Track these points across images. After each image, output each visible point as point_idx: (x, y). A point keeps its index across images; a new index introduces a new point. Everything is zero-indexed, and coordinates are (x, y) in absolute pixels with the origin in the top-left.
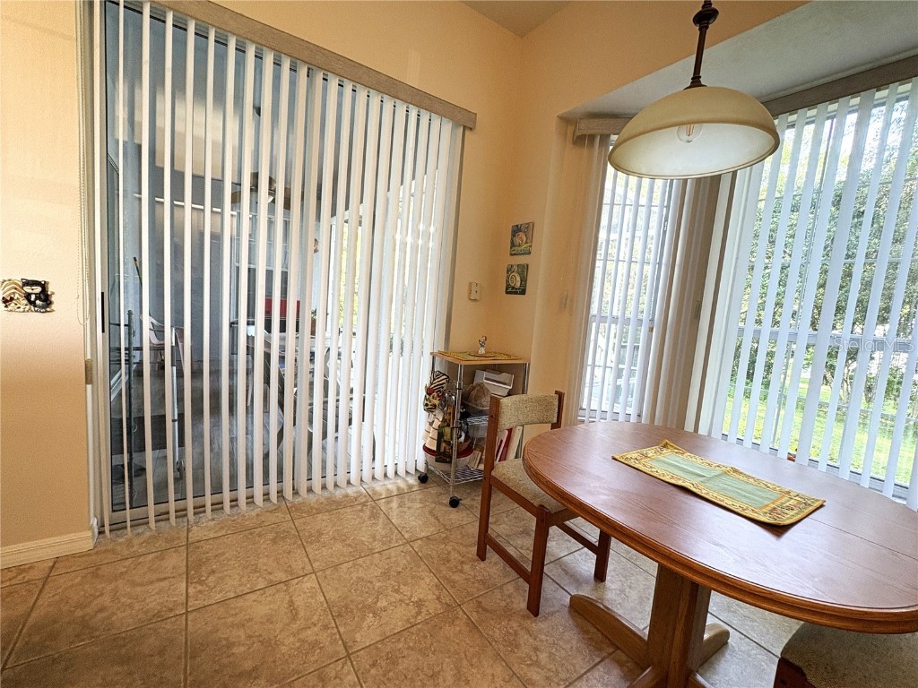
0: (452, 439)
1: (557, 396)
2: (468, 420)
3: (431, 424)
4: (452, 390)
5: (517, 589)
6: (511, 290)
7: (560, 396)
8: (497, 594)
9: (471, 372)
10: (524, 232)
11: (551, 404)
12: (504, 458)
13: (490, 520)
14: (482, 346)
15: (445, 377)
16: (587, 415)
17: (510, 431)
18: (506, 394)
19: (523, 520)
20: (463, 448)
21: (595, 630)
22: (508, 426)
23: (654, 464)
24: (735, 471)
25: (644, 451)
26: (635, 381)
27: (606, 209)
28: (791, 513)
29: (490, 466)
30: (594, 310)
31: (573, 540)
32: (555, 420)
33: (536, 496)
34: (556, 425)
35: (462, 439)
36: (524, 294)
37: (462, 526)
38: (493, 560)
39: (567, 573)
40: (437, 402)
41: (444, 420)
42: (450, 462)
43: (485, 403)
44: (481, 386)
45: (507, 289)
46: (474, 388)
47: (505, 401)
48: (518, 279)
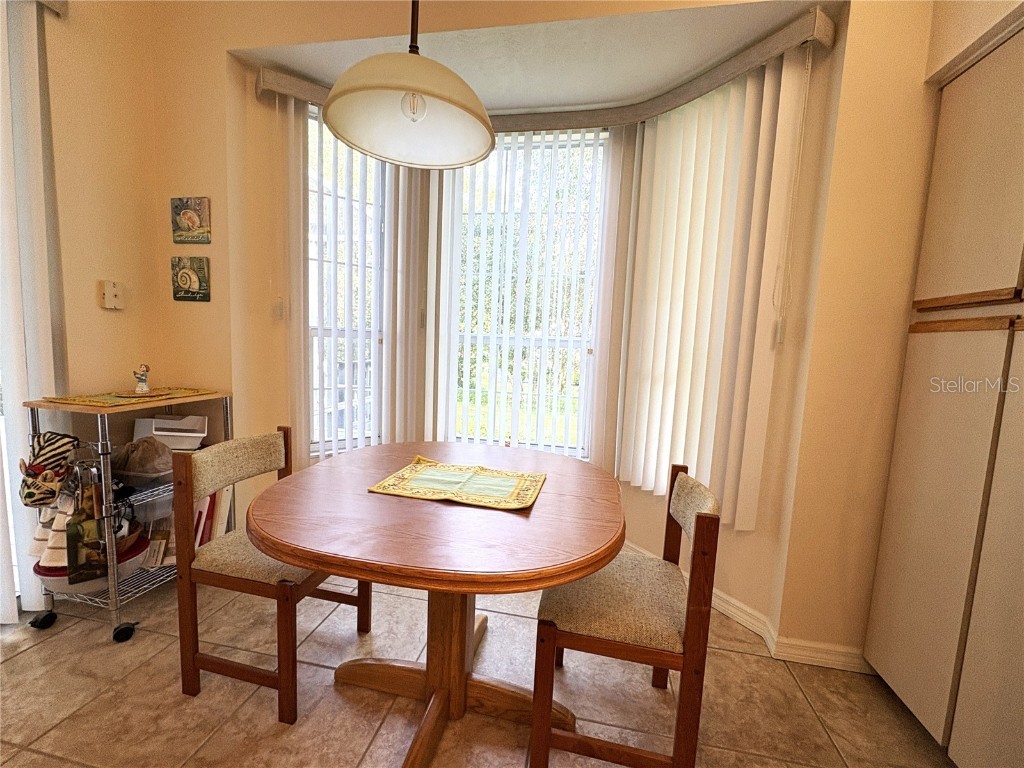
0: (101, 536)
1: (281, 434)
2: (132, 498)
3: (48, 525)
4: (87, 458)
5: (260, 703)
6: (182, 295)
7: (286, 433)
8: (230, 728)
9: (124, 425)
10: (195, 210)
11: (274, 444)
12: (207, 537)
13: (200, 630)
14: (141, 380)
15: (66, 440)
16: (321, 449)
17: (213, 497)
18: (198, 445)
19: (253, 606)
20: (129, 544)
21: (370, 692)
22: (211, 491)
23: (413, 484)
24: (482, 469)
25: (400, 473)
26: (371, 399)
27: (313, 198)
28: (530, 492)
29: (187, 554)
30: (313, 321)
31: (326, 602)
32: (282, 464)
33: (271, 572)
34: (285, 472)
35: (125, 530)
36: (209, 301)
37: (148, 664)
38: (214, 685)
39: (324, 645)
40: (55, 485)
41: (78, 512)
42: (105, 574)
43: (164, 466)
44: (149, 442)
45: (175, 294)
46: (136, 447)
47: (201, 457)
48: (194, 278)
